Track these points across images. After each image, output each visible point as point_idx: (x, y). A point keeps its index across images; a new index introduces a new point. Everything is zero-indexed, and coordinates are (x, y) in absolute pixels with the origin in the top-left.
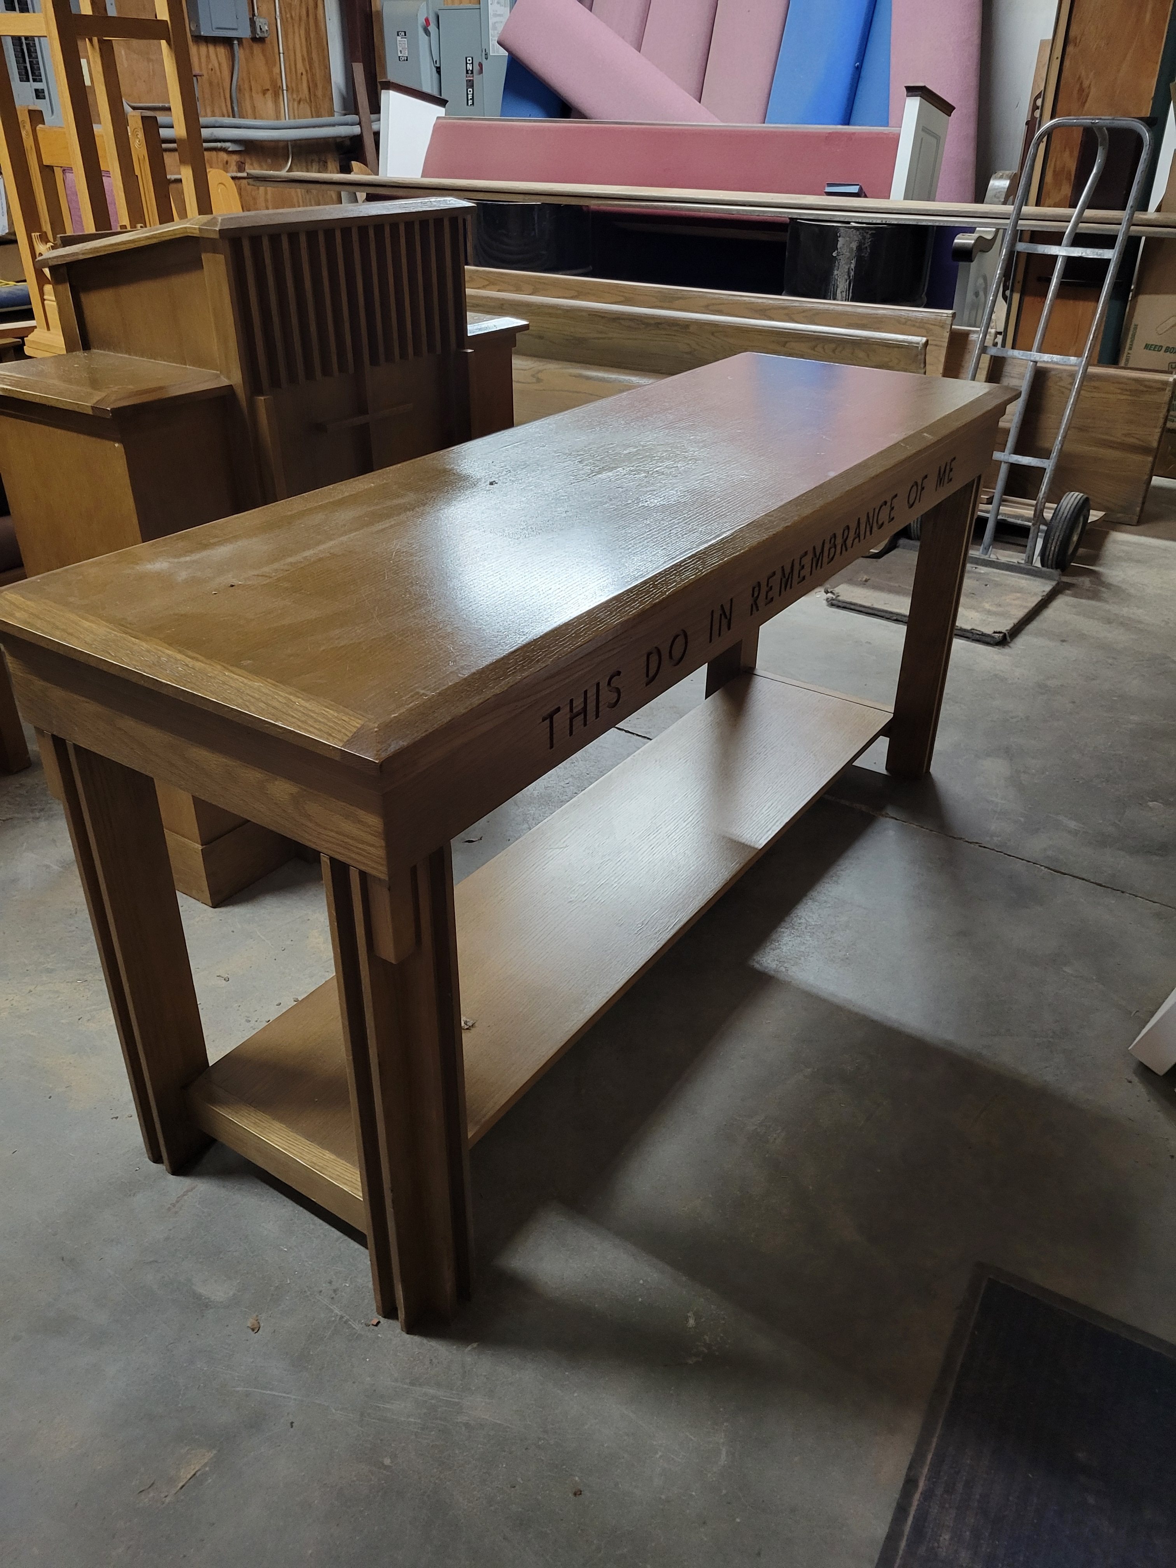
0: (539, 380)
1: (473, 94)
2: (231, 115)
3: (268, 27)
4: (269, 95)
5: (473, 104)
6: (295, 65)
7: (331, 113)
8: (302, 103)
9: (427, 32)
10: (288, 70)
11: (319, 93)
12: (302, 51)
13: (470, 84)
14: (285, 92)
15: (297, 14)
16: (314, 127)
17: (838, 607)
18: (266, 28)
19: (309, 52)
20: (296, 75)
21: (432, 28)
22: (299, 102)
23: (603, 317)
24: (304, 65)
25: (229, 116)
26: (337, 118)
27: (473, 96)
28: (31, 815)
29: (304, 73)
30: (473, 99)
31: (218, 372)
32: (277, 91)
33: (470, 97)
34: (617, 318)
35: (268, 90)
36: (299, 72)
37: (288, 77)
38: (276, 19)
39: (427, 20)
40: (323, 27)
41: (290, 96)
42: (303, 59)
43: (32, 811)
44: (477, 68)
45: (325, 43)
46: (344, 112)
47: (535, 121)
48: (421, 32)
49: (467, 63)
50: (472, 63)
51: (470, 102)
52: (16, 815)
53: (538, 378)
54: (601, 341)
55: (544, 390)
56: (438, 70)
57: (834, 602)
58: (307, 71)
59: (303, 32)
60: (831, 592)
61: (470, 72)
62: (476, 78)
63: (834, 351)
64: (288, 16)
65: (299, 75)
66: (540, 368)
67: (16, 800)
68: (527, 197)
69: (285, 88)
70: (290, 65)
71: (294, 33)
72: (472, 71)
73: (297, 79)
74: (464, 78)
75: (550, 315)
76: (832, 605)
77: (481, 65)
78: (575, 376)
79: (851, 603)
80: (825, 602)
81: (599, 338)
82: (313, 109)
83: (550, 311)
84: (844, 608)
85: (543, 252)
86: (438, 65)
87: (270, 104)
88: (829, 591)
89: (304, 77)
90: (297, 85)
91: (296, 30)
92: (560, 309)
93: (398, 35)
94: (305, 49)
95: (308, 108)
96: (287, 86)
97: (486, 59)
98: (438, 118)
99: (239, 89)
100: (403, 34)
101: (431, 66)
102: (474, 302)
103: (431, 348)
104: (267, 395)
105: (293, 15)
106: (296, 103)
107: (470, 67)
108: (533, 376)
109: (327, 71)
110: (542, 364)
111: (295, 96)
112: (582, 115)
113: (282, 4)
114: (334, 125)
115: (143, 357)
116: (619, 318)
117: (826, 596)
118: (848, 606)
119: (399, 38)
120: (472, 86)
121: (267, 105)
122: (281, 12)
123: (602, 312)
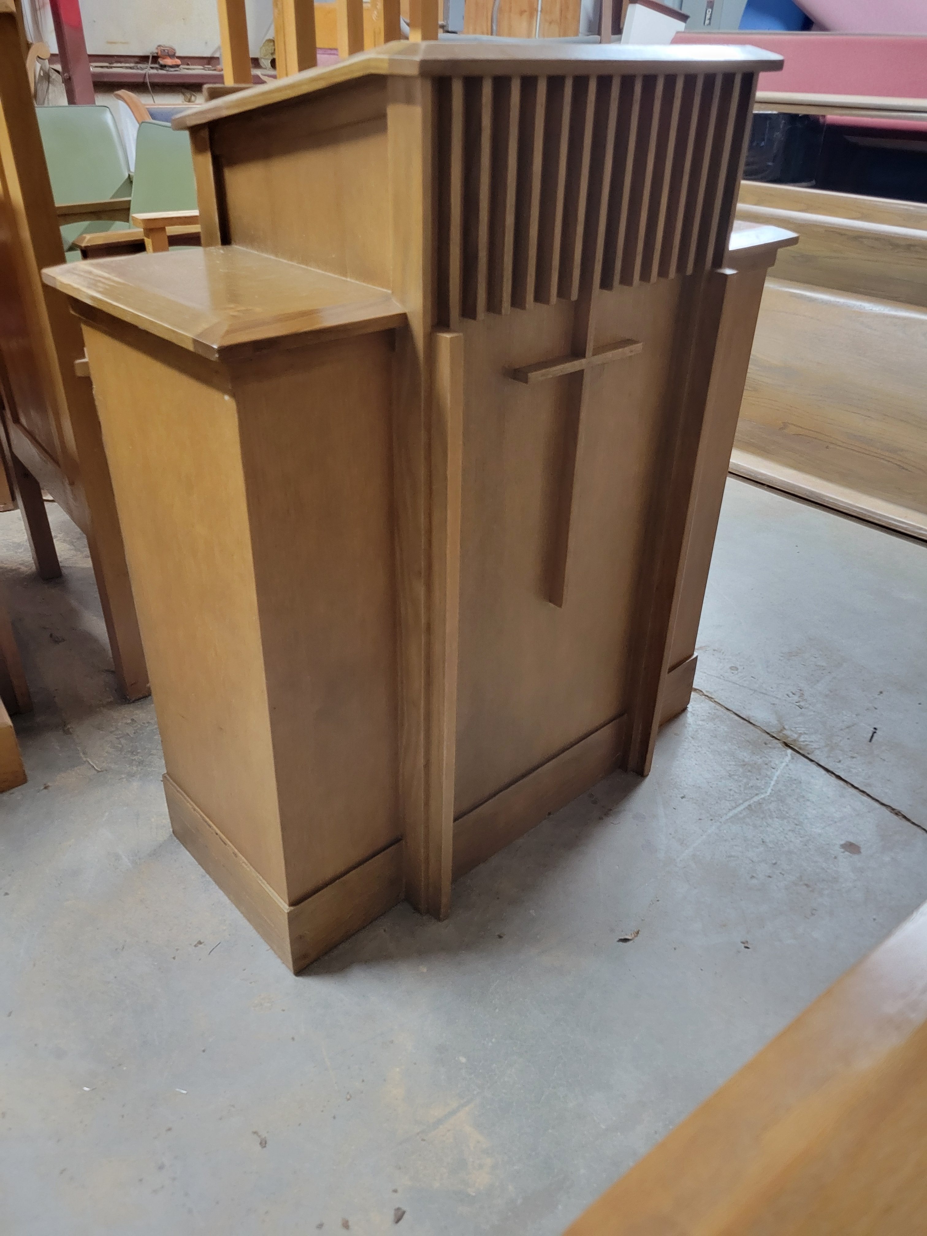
1: (711, 14)
2: (490, 33)
4: (525, 16)
5: (710, 24)
7: (577, 34)
8: (552, 23)
11: (569, 15)
13: (710, 4)
14: (539, 14)
22: (550, 23)
23: (842, 235)
25: (487, 34)
26: (581, 38)
27: (711, 16)
28: (128, 768)
30: (710, 19)
31: (390, 292)
32: (532, 12)
33: (708, 16)
34: (858, 237)
35: (525, 11)
41: (542, 19)
43: (131, 762)
46: (588, 33)
47: (775, 34)
51: (707, 22)
52: (113, 766)
67: (120, 743)
69: (539, 9)
73: (552, 2)
82: (561, 30)
85: (770, 164)
87: (525, 24)
90: (551, 7)
95: (557, 29)
96: (542, 7)
98: (678, 32)
99: (500, 10)
103: (681, 265)
104: (454, 331)
106: (547, 24)
111: (547, 18)
112: (823, 28)
115: (291, 260)
116: (861, 237)
120: (712, 8)
121: (522, 24)
123: (842, 229)
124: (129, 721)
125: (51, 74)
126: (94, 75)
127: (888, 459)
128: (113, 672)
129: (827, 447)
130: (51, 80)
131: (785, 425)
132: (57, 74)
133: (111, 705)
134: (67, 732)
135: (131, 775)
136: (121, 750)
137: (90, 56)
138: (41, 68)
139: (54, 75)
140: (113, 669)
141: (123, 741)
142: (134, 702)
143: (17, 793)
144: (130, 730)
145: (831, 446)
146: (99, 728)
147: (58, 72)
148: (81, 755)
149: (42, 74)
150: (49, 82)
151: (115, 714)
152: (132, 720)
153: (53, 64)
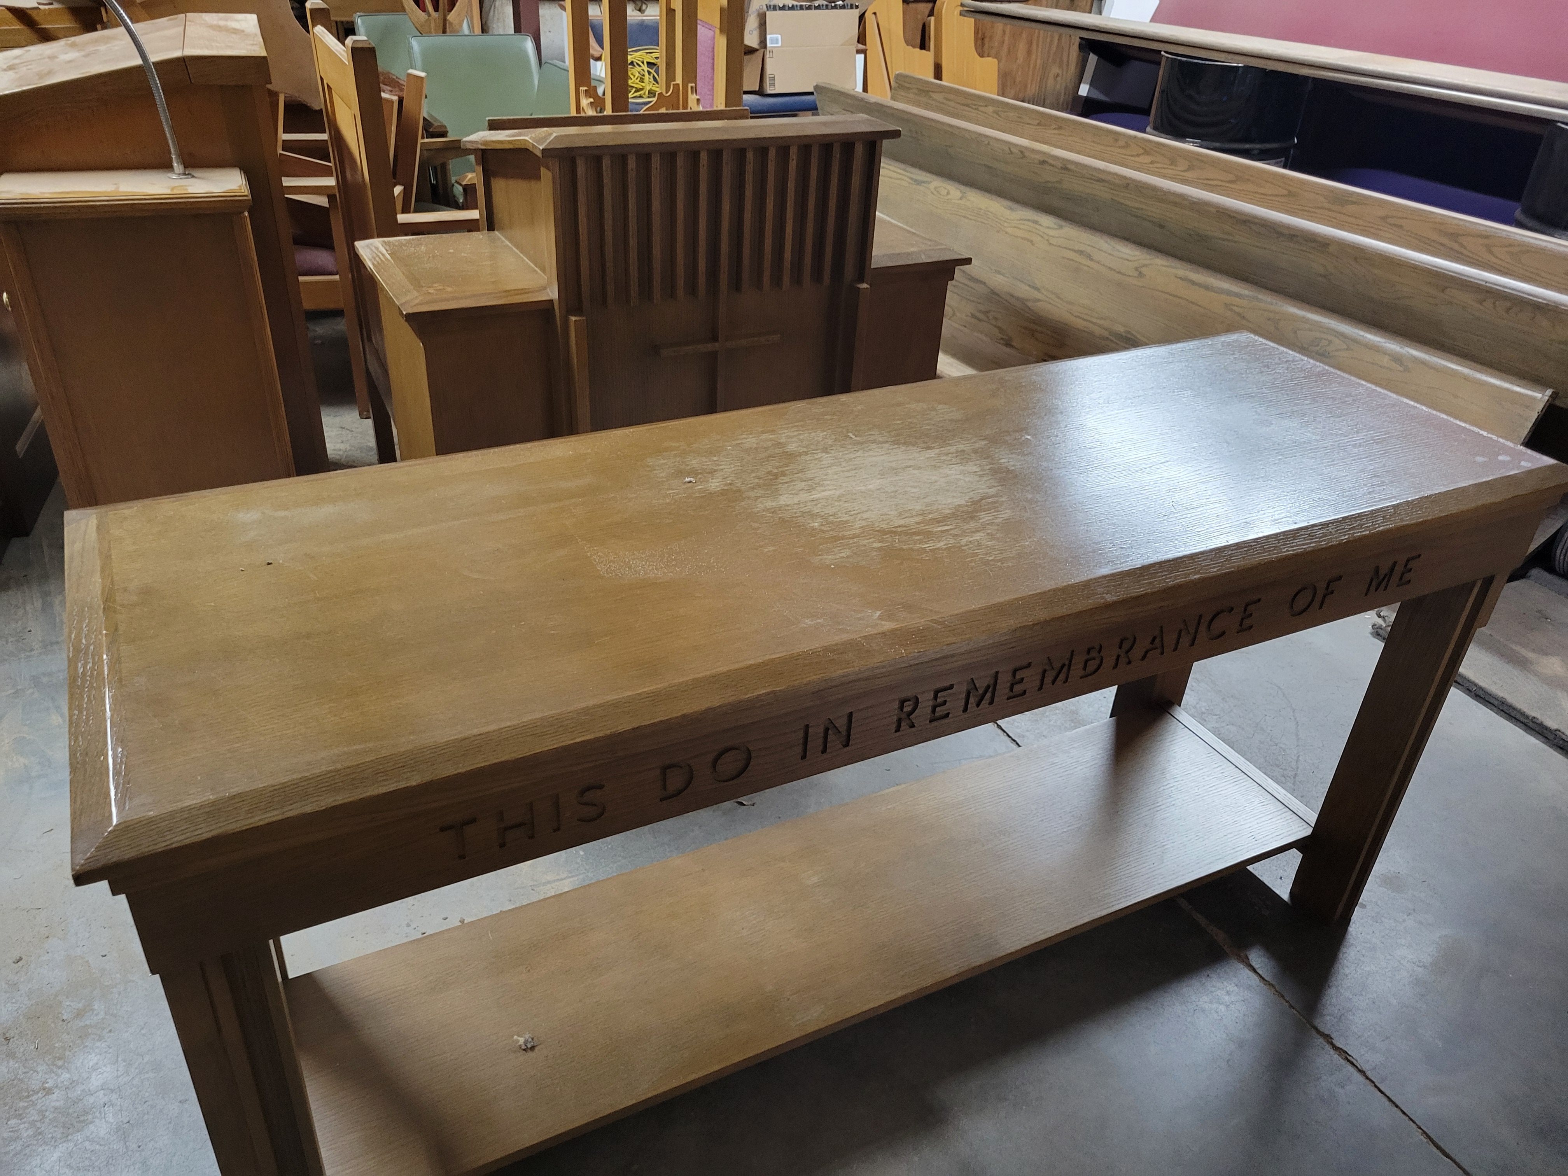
0: (1141, 275)
31: (548, 283)
53: (1140, 273)
54: (1226, 243)
55: (1144, 287)
63: (1508, 311)
66: (1147, 262)
68: (1230, 57)
75: (1175, 204)
78: (1181, 278)
81: (1224, 240)
83: (1177, 200)
92: (1186, 200)
102: (1100, 176)
103: (817, 276)
104: (582, 316)
108: (1137, 269)
110: (1149, 257)
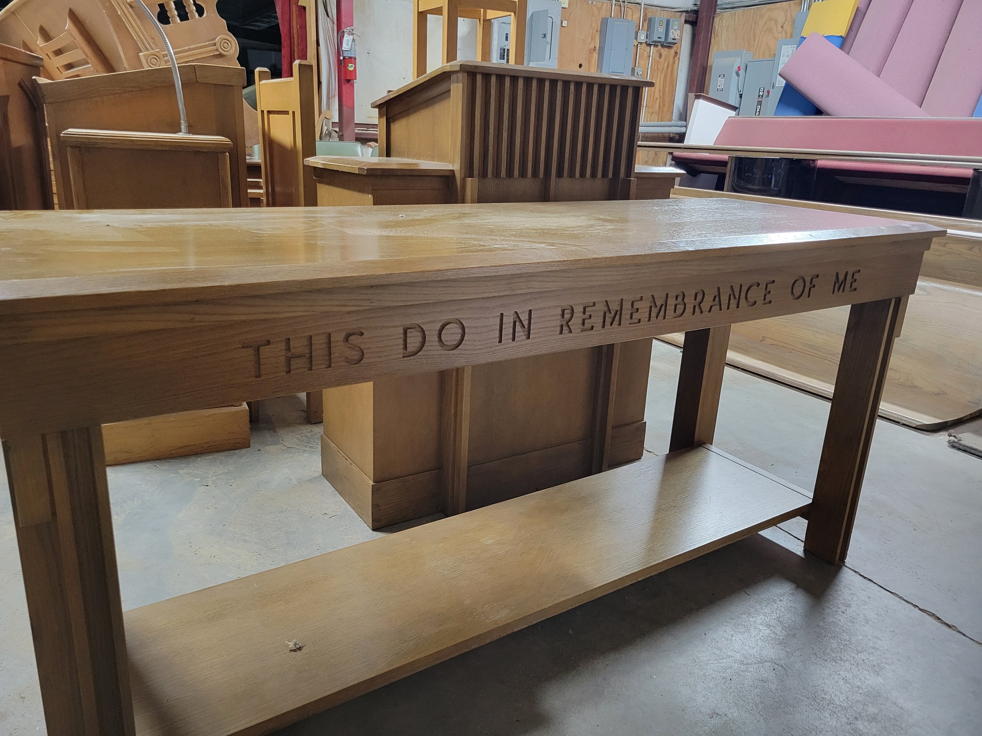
1: (760, 109)
3: (642, 73)
5: (759, 114)
6: (654, 93)
7: (671, 120)
8: (653, 114)
9: (738, 74)
10: (649, 96)
11: (665, 110)
12: (660, 86)
13: (760, 103)
14: (644, 108)
15: (662, 67)
16: (658, 127)
17: (959, 449)
18: (641, 73)
19: (664, 87)
20: (653, 100)
21: (742, 72)
24: (659, 94)
26: (673, 123)
27: (760, 110)
28: (304, 448)
29: (659, 98)
30: (759, 112)
33: (758, 110)
36: (655, 97)
37: (648, 100)
38: (648, 69)
39: (739, 68)
40: (676, 75)
41: (647, 110)
42: (660, 90)
43: (306, 446)
44: (766, 93)
45: (675, 83)
46: (678, 120)
48: (734, 74)
49: (760, 91)
50: (763, 91)
51: (757, 113)
52: (296, 447)
56: (741, 96)
57: (955, 444)
58: (660, 97)
59: (662, 77)
60: (954, 436)
61: (761, 96)
62: (764, 100)
64: (656, 67)
65: (655, 99)
67: (302, 439)
70: (651, 92)
71: (657, 76)
72: (762, 96)
73: (653, 101)
74: (756, 99)
76: (953, 447)
77: (768, 92)
79: (972, 448)
80: (947, 443)
82: (659, 118)
84: (965, 451)
86: (741, 93)
88: (953, 435)
89: (658, 100)
90: (652, 104)
91: (659, 74)
93: (719, 77)
94: (662, 85)
95: (657, 117)
96: (646, 105)
97: (773, 88)
98: (730, 118)
100: (723, 76)
101: (736, 93)
103: (605, 173)
105: (659, 66)
106: (650, 114)
107: (761, 93)
109: (673, 98)
111: (650, 110)
112: (827, 114)
113: (653, 61)
114: (670, 126)
117: (947, 438)
118: (968, 450)
119: (720, 78)
122: (652, 65)
124: (309, 431)
125: (332, 133)
126: (356, 134)
127: (830, 360)
128: (305, 411)
129: (790, 352)
130: (331, 136)
131: (764, 338)
132: (336, 133)
133: (301, 424)
134: (275, 432)
135: (305, 451)
136: (302, 441)
137: (356, 124)
138: (327, 129)
139: (334, 134)
140: (306, 410)
141: (304, 438)
142: (314, 424)
143: (244, 451)
144: (309, 435)
145: (793, 352)
146: (292, 432)
147: (336, 132)
148: (281, 441)
149: (327, 133)
150: (330, 137)
151: (302, 427)
152: (311, 431)
153: (334, 128)
